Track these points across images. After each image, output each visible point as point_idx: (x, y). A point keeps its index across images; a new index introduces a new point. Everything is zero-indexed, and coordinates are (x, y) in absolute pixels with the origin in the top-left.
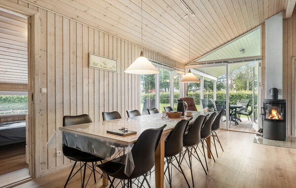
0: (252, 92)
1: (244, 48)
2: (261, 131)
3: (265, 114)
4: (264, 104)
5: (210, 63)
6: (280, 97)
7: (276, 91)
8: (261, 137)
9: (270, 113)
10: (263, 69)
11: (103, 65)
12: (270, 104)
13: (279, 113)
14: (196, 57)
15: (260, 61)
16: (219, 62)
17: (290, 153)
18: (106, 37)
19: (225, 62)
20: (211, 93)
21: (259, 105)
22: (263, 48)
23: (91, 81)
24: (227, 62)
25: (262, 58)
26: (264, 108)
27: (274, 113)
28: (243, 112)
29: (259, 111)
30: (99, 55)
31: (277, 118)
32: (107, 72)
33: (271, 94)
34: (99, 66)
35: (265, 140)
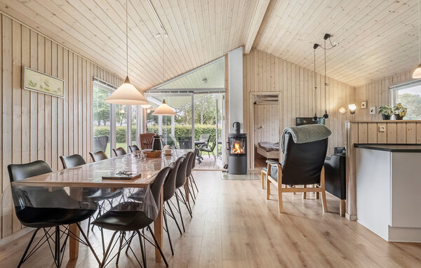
0: (215, 126)
1: (207, 77)
2: (226, 167)
3: (229, 149)
4: (229, 139)
5: (175, 91)
6: (242, 132)
7: (238, 125)
8: (226, 174)
9: (234, 147)
10: (227, 102)
11: (44, 86)
12: (234, 138)
13: (241, 147)
14: (158, 83)
15: (224, 94)
16: (184, 91)
17: (253, 184)
18: (48, 44)
19: (191, 92)
20: (169, 127)
21: (223, 139)
22: (227, 80)
23: (25, 109)
24: (192, 92)
25: (226, 91)
26: (229, 143)
27: (237, 146)
28: (204, 148)
29: (223, 147)
30: (37, 70)
31: (239, 151)
32: (49, 96)
33: (235, 128)
34: (38, 88)
35: (230, 176)
